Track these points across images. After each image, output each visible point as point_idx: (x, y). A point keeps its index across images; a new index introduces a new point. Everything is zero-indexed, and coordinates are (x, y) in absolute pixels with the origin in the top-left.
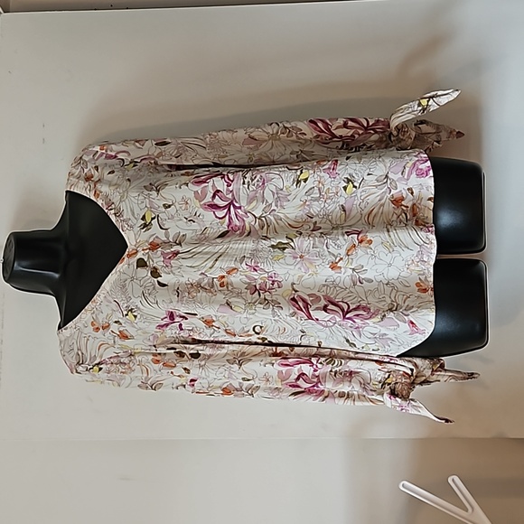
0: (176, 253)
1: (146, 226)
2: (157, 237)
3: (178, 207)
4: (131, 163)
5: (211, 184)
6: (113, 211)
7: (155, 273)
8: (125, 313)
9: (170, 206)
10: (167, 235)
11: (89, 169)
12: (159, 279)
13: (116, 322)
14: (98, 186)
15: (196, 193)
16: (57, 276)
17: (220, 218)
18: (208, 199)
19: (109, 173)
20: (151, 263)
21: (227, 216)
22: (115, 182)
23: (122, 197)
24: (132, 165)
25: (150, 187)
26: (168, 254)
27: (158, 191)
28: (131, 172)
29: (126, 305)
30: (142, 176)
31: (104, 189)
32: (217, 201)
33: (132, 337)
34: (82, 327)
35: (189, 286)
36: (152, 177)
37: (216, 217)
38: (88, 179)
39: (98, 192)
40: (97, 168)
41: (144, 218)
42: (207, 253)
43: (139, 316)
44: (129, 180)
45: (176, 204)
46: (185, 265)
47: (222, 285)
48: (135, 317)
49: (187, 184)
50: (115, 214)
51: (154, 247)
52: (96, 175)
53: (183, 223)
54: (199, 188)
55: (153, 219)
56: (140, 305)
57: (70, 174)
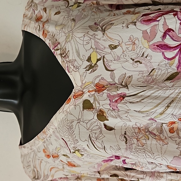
0: (123, 97)
1: (91, 68)
2: (103, 79)
3: (124, 47)
4: (75, 4)
5: (161, 22)
6: (59, 52)
7: (101, 116)
8: (72, 151)
9: (115, 47)
10: (112, 77)
11: (39, 11)
12: (106, 122)
13: (64, 155)
14: (46, 26)
15: (145, 32)
16: (16, 102)
17: (169, 59)
18: (158, 39)
19: (56, 14)
20: (98, 105)
21: (177, 57)
22: (60, 22)
23: (67, 37)
24: (76, 5)
25: (95, 27)
26: (114, 96)
27: (104, 31)
28: (75, 12)
29: (73, 146)
30: (86, 16)
31: (51, 29)
32: (169, 41)
33: (79, 166)
34: (36, 150)
35: (137, 131)
36: (96, 16)
37: (165, 58)
38: (38, 19)
39: (45, 32)
40: (45, 9)
41: (89, 59)
42: (156, 98)
43: (85, 155)
44: (74, 20)
45: (123, 45)
46: (133, 109)
47: (171, 131)
48: (82, 155)
49: (135, 23)
50: (61, 54)
51: (100, 88)
52: (45, 16)
53: (129, 65)
54: (147, 28)
55: (98, 60)
56: (87, 148)
57: (25, 16)
